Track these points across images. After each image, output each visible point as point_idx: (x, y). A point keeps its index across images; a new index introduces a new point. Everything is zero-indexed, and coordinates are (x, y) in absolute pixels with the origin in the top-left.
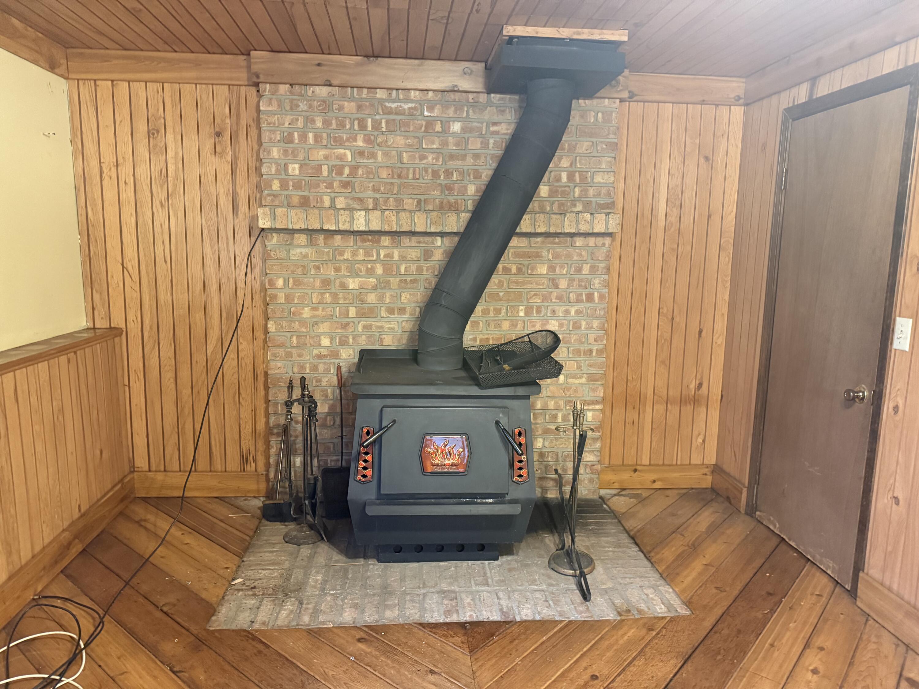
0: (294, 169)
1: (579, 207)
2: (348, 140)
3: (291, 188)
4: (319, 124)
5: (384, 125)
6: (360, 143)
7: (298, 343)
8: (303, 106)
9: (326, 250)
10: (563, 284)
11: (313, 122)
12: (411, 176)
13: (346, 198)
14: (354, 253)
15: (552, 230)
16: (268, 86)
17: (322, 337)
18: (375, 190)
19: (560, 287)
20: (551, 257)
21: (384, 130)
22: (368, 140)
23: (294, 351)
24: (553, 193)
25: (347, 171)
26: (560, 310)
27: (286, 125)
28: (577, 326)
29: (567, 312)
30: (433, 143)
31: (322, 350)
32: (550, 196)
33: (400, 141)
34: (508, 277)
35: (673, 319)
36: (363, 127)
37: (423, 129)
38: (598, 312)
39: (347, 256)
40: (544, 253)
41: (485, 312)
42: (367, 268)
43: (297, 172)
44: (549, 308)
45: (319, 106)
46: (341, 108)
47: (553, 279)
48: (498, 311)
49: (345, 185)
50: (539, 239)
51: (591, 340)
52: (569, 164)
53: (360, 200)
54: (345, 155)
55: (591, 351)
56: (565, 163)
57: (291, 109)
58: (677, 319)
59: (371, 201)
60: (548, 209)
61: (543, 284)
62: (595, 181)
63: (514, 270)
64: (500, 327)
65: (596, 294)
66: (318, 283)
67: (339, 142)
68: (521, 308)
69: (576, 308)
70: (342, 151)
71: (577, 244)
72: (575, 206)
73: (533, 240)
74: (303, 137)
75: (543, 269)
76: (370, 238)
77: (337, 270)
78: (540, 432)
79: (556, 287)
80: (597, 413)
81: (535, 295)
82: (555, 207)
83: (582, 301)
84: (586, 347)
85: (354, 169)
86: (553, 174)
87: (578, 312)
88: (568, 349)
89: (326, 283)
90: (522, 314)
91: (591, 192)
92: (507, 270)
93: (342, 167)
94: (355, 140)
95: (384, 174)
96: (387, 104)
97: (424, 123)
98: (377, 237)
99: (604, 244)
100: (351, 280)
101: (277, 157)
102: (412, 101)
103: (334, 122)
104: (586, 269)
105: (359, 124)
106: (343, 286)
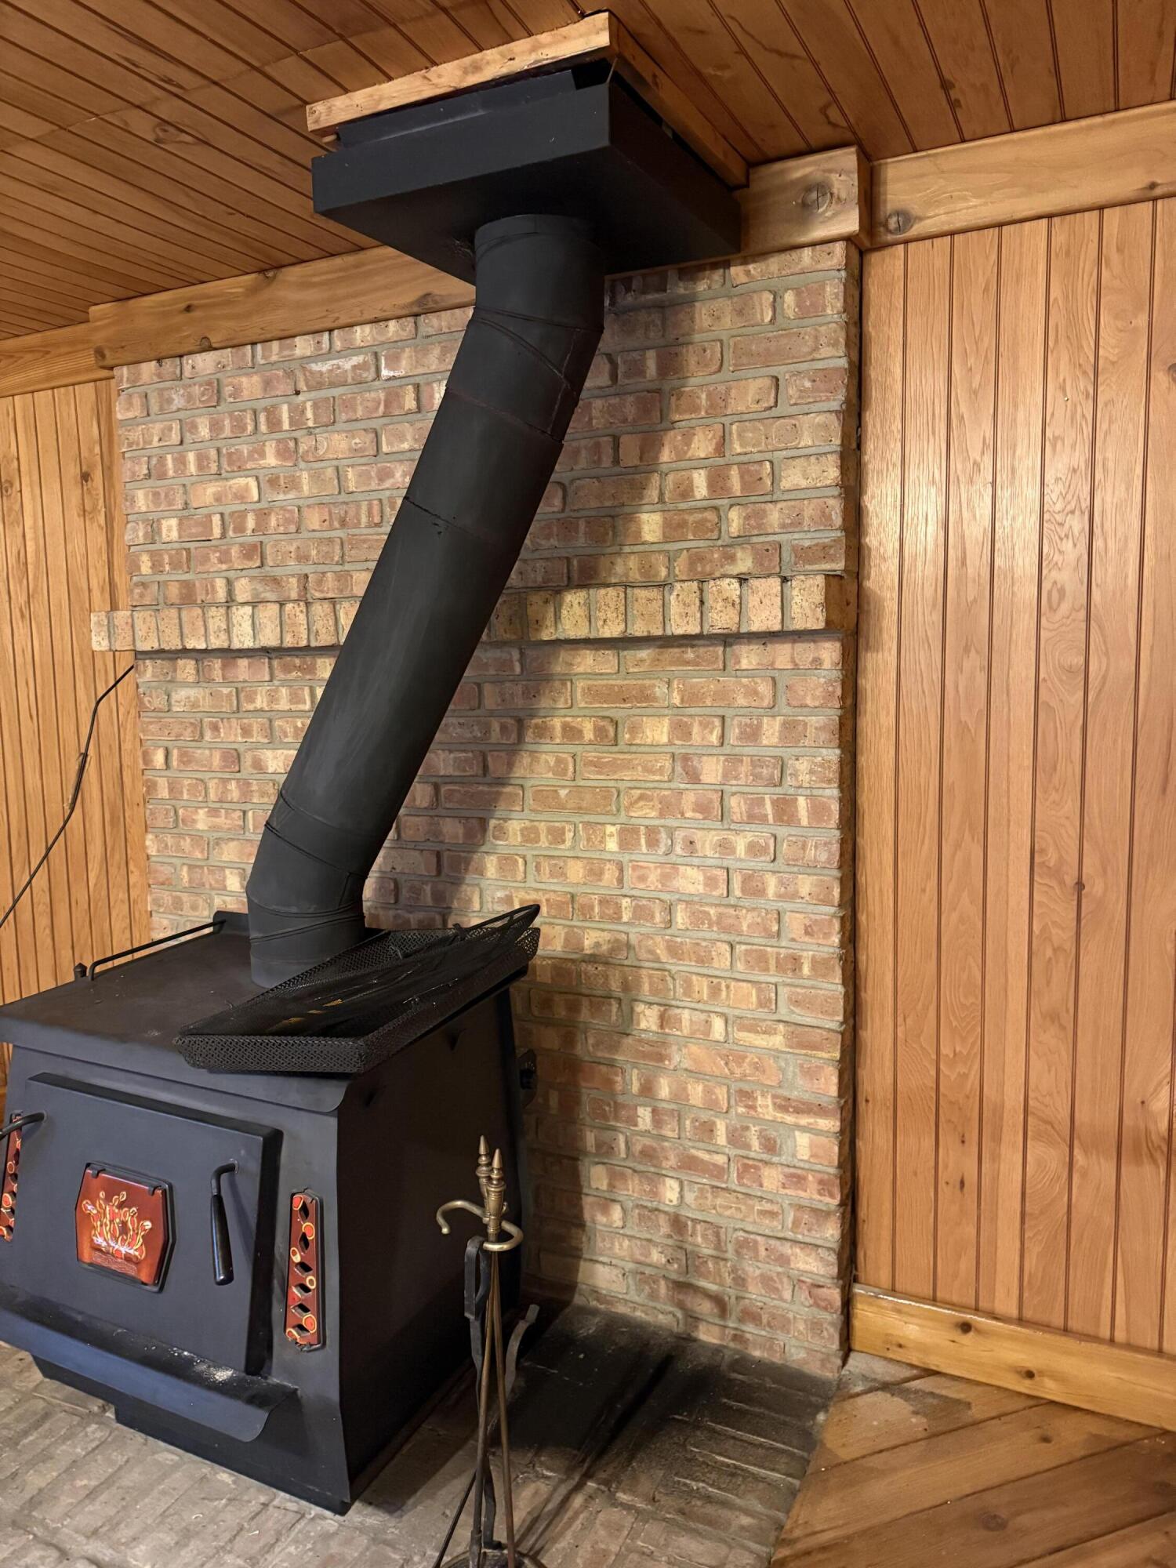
0: (169, 530)
1: (744, 563)
2: (251, 457)
3: (167, 568)
4: (204, 432)
5: (309, 414)
6: (271, 460)
7: (190, 880)
8: (178, 401)
9: (225, 691)
10: (711, 771)
11: (194, 427)
12: (364, 520)
13: (252, 578)
14: (273, 698)
16: (125, 369)
17: (227, 872)
18: (302, 558)
19: (705, 778)
20: (677, 700)
21: (311, 424)
22: (282, 453)
23: (185, 897)
24: (673, 529)
25: (251, 522)
26: (708, 841)
27: (155, 443)
28: (753, 887)
29: (725, 847)
30: (402, 438)
31: (228, 899)
32: (667, 539)
33: (336, 443)
34: (572, 749)
35: (1080, 885)
36: (274, 424)
37: (382, 408)
38: (811, 853)
39: (260, 702)
40: (660, 690)
41: (530, 836)
42: (296, 727)
43: (174, 535)
44: (679, 835)
45: (203, 394)
46: (237, 391)
47: (686, 758)
48: (557, 836)
49: (249, 552)
50: (644, 654)
51: (795, 924)
52: (711, 449)
53: (276, 581)
54: (247, 488)
55: (795, 962)
56: (702, 446)
57: (161, 408)
58: (1095, 887)
59: (293, 581)
60: (663, 572)
61: (661, 770)
62: (785, 484)
63: (589, 734)
64: (563, 875)
65: (802, 802)
66: (217, 761)
67: (239, 467)
68: (610, 829)
69: (750, 837)
70: (242, 481)
71: (744, 664)
72: (731, 559)
73: (628, 654)
74: (181, 461)
75: (657, 731)
76: (297, 661)
77: (246, 731)
79: (694, 777)
80: (823, 1140)
81: (641, 797)
82: (681, 566)
83: (763, 819)
84: (784, 947)
85: (263, 515)
86: (671, 478)
87: (754, 849)
88: (732, 947)
89: (234, 758)
90: (612, 845)
91: (774, 516)
92: (572, 733)
93: (243, 515)
94: (263, 455)
95: (314, 520)
96: (315, 367)
97: (382, 395)
98: (309, 660)
99: (817, 662)
100: (269, 754)
101: (144, 509)
102: (359, 350)
103: (227, 422)
104: (771, 730)
105: (268, 419)
106: (258, 765)
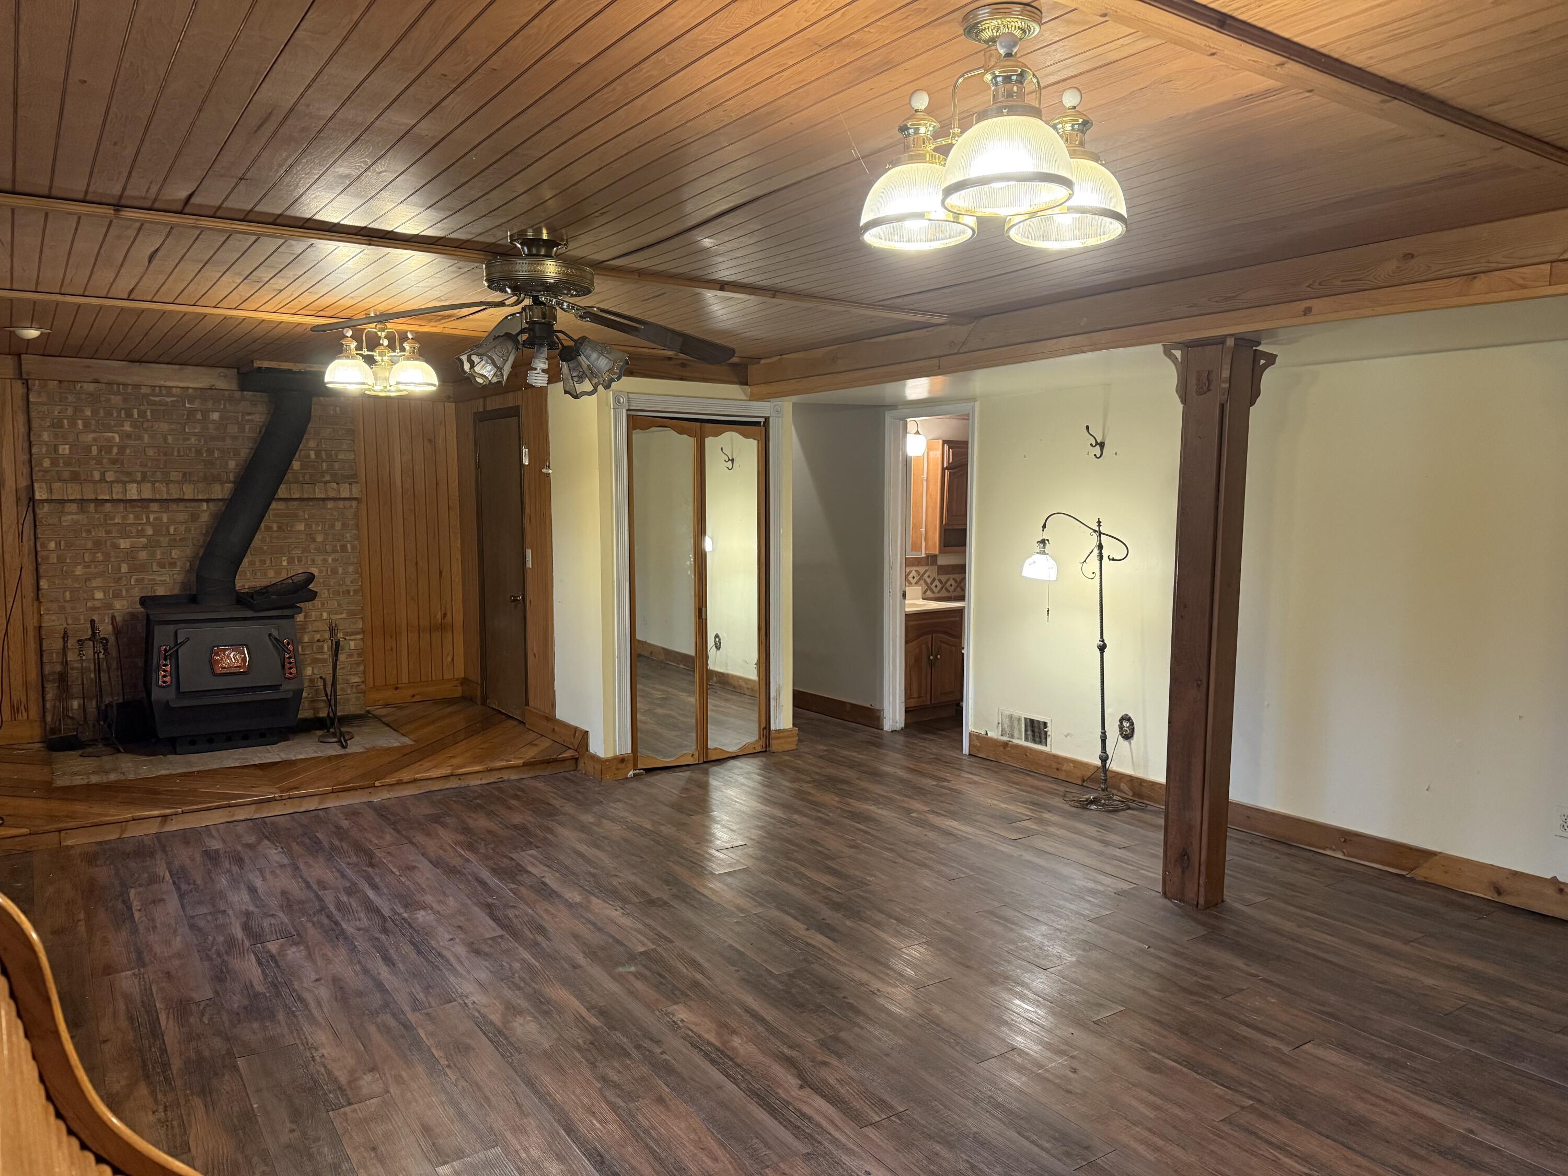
0: (64, 449)
1: (328, 478)
2: (115, 426)
3: (61, 465)
4: (88, 413)
5: (149, 414)
6: (127, 428)
7: (71, 597)
8: (71, 398)
9: (97, 516)
10: (319, 538)
11: (82, 411)
12: (176, 454)
13: (116, 472)
14: (124, 518)
15: (306, 496)
16: (37, 382)
17: (95, 591)
18: (142, 465)
19: (317, 540)
20: (306, 517)
21: (149, 418)
22: (134, 425)
23: (67, 605)
24: (303, 467)
25: (115, 450)
26: (319, 559)
27: (56, 413)
28: (335, 572)
29: (325, 560)
30: (195, 428)
31: (95, 602)
32: (302, 469)
33: (164, 427)
34: (270, 533)
35: (417, 563)
36: (129, 415)
37: (185, 417)
38: (352, 560)
39: (118, 520)
40: (301, 513)
41: (252, 563)
42: (138, 529)
43: (67, 452)
44: (309, 558)
45: (87, 398)
46: (108, 400)
47: (311, 534)
48: (264, 562)
49: (114, 462)
50: (295, 503)
51: (348, 582)
52: (315, 445)
53: (129, 474)
54: (113, 437)
55: (348, 592)
56: (312, 444)
57: (61, 401)
58: (420, 564)
59: (139, 474)
60: (301, 479)
61: (302, 539)
62: (339, 457)
63: (275, 528)
64: (266, 575)
65: (349, 546)
66: (90, 545)
67: (109, 429)
68: (284, 558)
69: (333, 557)
70: (111, 434)
71: (329, 506)
72: (324, 477)
73: (290, 503)
74: (73, 424)
75: (301, 527)
76: (139, 504)
77: (108, 532)
78: (309, 661)
79: (314, 540)
80: (358, 642)
81: (295, 547)
82: (307, 478)
83: (337, 552)
84: (345, 588)
85: (122, 449)
86: (302, 452)
87: (334, 560)
88: (329, 590)
89: (98, 544)
90: (285, 563)
91: (336, 466)
92: (269, 528)
93: (111, 447)
94: (123, 426)
95: (150, 452)
96: (151, 398)
97: (186, 412)
98: (146, 504)
99: (351, 506)
100: (122, 541)
101: (47, 440)
102: (173, 396)
103: (102, 411)
104: (338, 526)
105: (125, 413)
106: (116, 546)
